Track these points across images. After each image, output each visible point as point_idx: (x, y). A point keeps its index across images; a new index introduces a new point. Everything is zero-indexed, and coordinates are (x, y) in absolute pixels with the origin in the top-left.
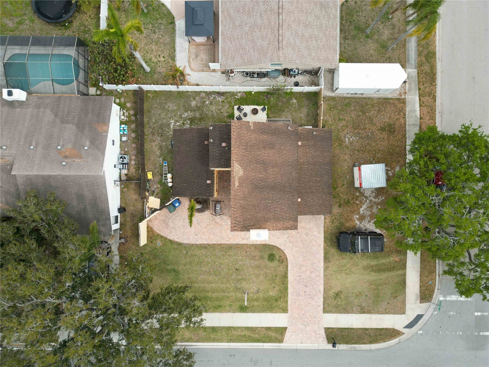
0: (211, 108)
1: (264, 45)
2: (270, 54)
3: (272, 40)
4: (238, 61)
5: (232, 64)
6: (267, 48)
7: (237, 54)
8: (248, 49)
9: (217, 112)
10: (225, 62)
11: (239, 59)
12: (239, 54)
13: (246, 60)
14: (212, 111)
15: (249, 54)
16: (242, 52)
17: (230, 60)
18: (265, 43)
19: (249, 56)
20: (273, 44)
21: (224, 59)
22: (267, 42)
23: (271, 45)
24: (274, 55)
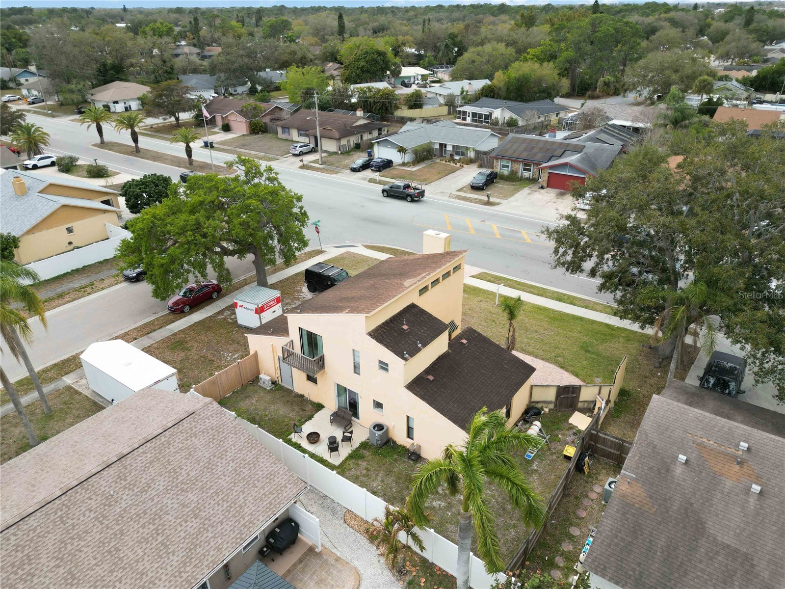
0: (379, 487)
1: (203, 441)
2: (213, 422)
3: (184, 434)
4: (268, 464)
5: (281, 473)
6: (205, 434)
7: (257, 476)
8: (231, 464)
9: (374, 475)
10: (289, 486)
11: (261, 465)
12: (253, 472)
13: (253, 452)
14: (383, 481)
15: (239, 455)
16: (244, 470)
17: (277, 480)
18: (197, 442)
19: (243, 452)
20: (191, 429)
21: (285, 494)
22: (194, 440)
23: (194, 430)
24: (210, 414)
